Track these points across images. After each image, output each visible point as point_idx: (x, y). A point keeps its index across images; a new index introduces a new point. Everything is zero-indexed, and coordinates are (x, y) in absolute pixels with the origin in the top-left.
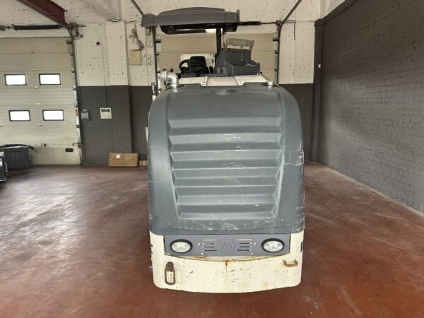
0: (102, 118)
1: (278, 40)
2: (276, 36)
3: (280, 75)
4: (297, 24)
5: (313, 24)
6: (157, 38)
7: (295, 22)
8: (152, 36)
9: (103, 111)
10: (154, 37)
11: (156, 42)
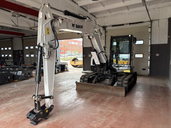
0: (89, 56)
1: (151, 27)
2: (150, 26)
3: (152, 41)
4: (160, 20)
5: (167, 20)
6: (106, 31)
7: (158, 20)
8: (104, 31)
9: (89, 54)
10: (105, 31)
11: (106, 32)
